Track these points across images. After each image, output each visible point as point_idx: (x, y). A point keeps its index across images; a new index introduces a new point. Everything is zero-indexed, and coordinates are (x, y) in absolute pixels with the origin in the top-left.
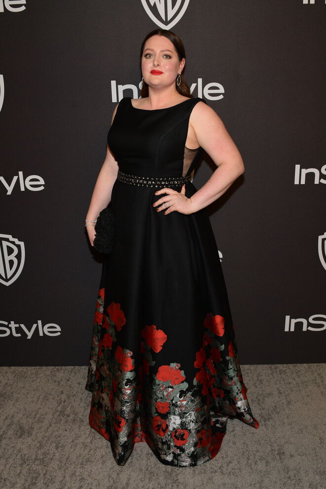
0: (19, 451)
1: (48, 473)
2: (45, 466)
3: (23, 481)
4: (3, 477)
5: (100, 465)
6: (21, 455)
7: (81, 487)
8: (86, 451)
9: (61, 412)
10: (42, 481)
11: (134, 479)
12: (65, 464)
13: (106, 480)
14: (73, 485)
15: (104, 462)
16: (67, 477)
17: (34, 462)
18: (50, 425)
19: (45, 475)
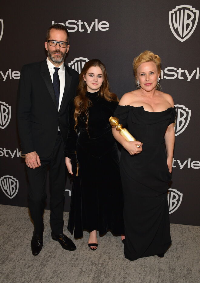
0: (90, 258)
1: (106, 272)
2: (104, 267)
3: (94, 274)
4: (83, 271)
5: (134, 271)
6: (91, 260)
7: (125, 281)
8: (125, 263)
9: (109, 240)
10: (104, 275)
11: (153, 281)
12: (115, 268)
13: (138, 279)
14: (120, 280)
15: (135, 270)
16: (117, 275)
17: (98, 265)
18: (104, 247)
19: (105, 272)
